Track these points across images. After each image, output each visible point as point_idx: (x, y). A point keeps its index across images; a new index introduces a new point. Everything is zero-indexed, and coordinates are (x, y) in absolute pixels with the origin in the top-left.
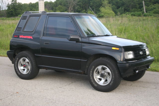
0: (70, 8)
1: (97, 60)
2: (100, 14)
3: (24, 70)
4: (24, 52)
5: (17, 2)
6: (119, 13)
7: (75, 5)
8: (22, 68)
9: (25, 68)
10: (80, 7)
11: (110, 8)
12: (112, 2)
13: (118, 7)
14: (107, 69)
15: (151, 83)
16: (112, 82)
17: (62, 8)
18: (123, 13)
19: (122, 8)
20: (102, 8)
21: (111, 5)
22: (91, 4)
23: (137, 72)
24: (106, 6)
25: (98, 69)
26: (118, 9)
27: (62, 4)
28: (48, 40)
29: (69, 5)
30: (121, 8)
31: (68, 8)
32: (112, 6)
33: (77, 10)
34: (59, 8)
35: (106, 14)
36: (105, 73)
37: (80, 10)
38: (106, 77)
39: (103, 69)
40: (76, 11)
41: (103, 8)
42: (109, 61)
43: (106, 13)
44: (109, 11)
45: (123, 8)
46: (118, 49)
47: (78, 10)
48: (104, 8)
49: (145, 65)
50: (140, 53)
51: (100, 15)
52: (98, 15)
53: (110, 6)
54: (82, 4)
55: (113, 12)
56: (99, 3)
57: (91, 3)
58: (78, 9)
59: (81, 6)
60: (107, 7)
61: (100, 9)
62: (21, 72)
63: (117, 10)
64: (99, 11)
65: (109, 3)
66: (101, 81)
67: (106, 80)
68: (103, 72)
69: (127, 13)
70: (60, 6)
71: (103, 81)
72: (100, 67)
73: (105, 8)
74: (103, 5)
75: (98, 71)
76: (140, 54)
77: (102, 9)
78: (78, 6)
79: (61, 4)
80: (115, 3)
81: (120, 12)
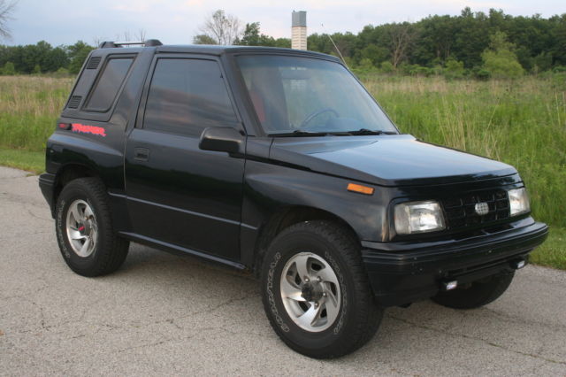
0: (396, 52)
1: (293, 228)
2: (479, 70)
3: (82, 241)
4: (81, 183)
5: (259, 34)
6: (536, 68)
7: (414, 44)
8: (78, 235)
9: (85, 237)
10: (426, 50)
11: (512, 54)
12: (519, 38)
13: (536, 52)
14: (325, 267)
15: (531, 323)
16: (340, 323)
17: (377, 52)
18: (549, 67)
19: (545, 54)
20: (487, 52)
21: (515, 45)
22: (459, 41)
23: (452, 286)
24: (498, 49)
25: (294, 264)
26: (533, 56)
27: (378, 40)
28: (146, 144)
29: (395, 43)
30: (543, 54)
31: (392, 51)
32: (518, 47)
33: (418, 58)
34: (371, 52)
35: (499, 71)
36: (321, 284)
37: (427, 57)
38: (323, 298)
39: (315, 266)
40: (415, 60)
41: (490, 52)
42: (331, 239)
43: (498, 68)
44: (507, 60)
45: (549, 55)
46: (369, 190)
47: (422, 57)
48: (494, 54)
49: (492, 260)
50: (476, 208)
51: (479, 73)
52: (474, 71)
53: (510, 49)
54: (432, 40)
55: (519, 66)
56: (482, 40)
57: (457, 37)
58: (421, 55)
59: (430, 48)
60: (501, 51)
61: (481, 55)
62: (74, 248)
63: (532, 58)
64: (480, 61)
65: (510, 39)
66: (308, 312)
67: (323, 314)
68: (314, 279)
69: (560, 67)
70: (371, 46)
71: (312, 312)
72: (301, 259)
73: (497, 53)
74: (491, 45)
75: (295, 275)
76: (476, 213)
77: (488, 56)
78: (422, 48)
79: (375, 42)
80: (527, 40)
81: (538, 65)
